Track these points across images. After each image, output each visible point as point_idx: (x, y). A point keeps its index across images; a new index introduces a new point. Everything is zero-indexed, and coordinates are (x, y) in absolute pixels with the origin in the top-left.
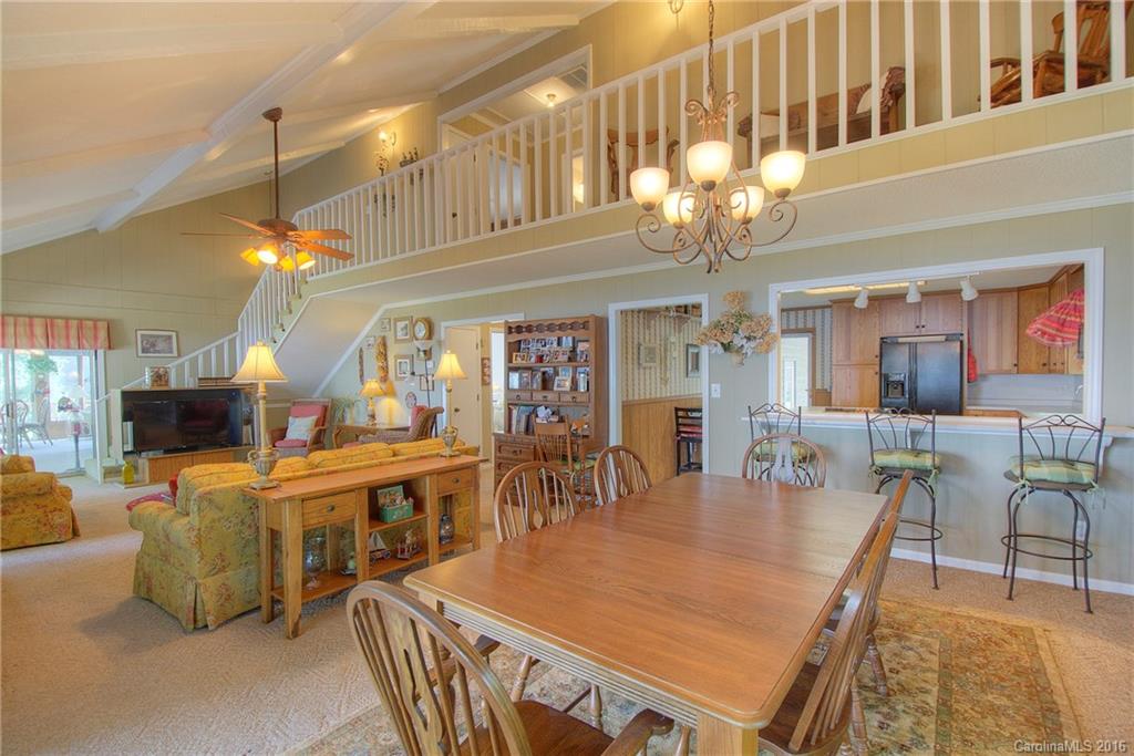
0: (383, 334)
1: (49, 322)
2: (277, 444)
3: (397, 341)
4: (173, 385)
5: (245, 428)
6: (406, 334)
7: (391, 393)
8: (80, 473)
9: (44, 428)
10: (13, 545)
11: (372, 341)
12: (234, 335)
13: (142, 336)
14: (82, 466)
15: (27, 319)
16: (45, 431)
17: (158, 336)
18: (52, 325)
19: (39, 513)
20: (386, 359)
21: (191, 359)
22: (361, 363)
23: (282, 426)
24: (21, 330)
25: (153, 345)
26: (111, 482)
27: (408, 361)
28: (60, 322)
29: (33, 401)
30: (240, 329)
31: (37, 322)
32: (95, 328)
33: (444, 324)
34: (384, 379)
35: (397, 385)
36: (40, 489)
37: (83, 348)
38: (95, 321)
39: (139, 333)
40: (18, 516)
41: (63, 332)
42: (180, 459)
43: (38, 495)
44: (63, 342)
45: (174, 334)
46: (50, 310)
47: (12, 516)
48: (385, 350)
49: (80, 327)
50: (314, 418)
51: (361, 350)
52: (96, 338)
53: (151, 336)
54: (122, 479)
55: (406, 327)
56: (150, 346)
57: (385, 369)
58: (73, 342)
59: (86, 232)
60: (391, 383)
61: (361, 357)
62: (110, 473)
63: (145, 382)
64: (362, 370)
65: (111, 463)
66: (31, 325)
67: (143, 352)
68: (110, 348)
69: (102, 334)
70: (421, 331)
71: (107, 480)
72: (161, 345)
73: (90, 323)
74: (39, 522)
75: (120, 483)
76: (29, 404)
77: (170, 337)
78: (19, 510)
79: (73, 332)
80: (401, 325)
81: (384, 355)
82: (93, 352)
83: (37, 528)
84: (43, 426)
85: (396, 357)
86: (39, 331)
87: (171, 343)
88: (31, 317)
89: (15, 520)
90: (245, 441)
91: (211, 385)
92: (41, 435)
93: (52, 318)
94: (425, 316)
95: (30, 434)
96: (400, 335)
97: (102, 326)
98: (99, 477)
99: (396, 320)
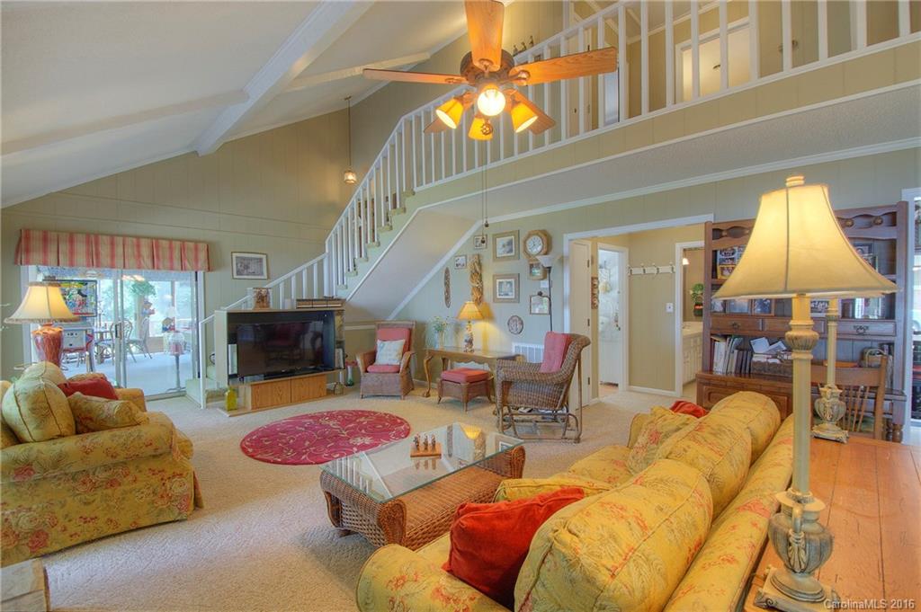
0: (477, 252)
1: (155, 243)
2: (368, 369)
3: (496, 258)
4: (273, 307)
5: (337, 350)
6: (511, 251)
7: (487, 316)
8: (180, 393)
9: (145, 344)
10: (123, 527)
11: (461, 260)
12: (322, 256)
13: (237, 257)
14: (182, 385)
15: (135, 240)
16: (146, 347)
17: (251, 259)
18: (157, 247)
19: (155, 481)
20: (481, 281)
21: (284, 281)
22: (447, 284)
23: (373, 350)
24: (129, 251)
25: (247, 267)
26: (213, 407)
27: (513, 280)
28: (165, 244)
29: (136, 319)
30: (327, 251)
31: (144, 242)
32: (196, 249)
33: (567, 237)
34: (479, 301)
35: (496, 309)
36: (156, 449)
37: (185, 270)
38: (196, 242)
39: (234, 255)
40: (127, 488)
41: (167, 254)
42: (280, 385)
43: (154, 456)
44: (167, 263)
45: (264, 257)
46: (155, 231)
47: (122, 488)
48: (480, 268)
49: (182, 249)
50: (403, 341)
51: (447, 271)
52: (196, 260)
53: (244, 259)
54: (224, 403)
55: (510, 243)
56: (244, 267)
57: (480, 290)
58: (177, 263)
59: (187, 154)
60: (487, 305)
61: (447, 278)
62: (212, 397)
63: (247, 304)
64: (447, 291)
65: (213, 387)
66: (138, 246)
67: (237, 274)
68: (209, 269)
69: (202, 256)
70: (536, 246)
71: (210, 404)
72: (253, 267)
73: (191, 245)
74: (154, 493)
75: (223, 408)
76: (133, 321)
77: (261, 260)
78: (130, 478)
79: (177, 254)
80: (501, 241)
81: (477, 275)
82: (193, 273)
83: (153, 502)
84: (144, 341)
85: (495, 277)
86: (145, 251)
87: (261, 265)
88: (138, 238)
89: (125, 492)
90: (336, 366)
91: (306, 307)
92: (142, 349)
93: (157, 239)
94: (542, 228)
95: (134, 349)
96: (501, 252)
97: (202, 247)
98: (202, 402)
99: (495, 236)
